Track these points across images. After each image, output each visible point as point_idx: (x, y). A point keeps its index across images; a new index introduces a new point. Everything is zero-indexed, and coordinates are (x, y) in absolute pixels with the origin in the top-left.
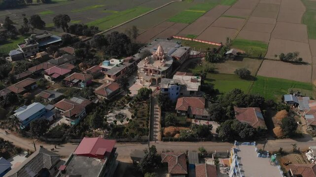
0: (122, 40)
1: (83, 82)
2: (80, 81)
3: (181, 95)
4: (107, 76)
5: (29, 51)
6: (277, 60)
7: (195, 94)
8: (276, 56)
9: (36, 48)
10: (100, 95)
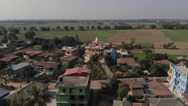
0: (71, 40)
1: (51, 57)
2: (49, 56)
3: (118, 58)
4: (67, 53)
5: (10, 47)
6: (162, 48)
7: (126, 56)
8: (161, 46)
9: (15, 45)
10: (65, 61)
